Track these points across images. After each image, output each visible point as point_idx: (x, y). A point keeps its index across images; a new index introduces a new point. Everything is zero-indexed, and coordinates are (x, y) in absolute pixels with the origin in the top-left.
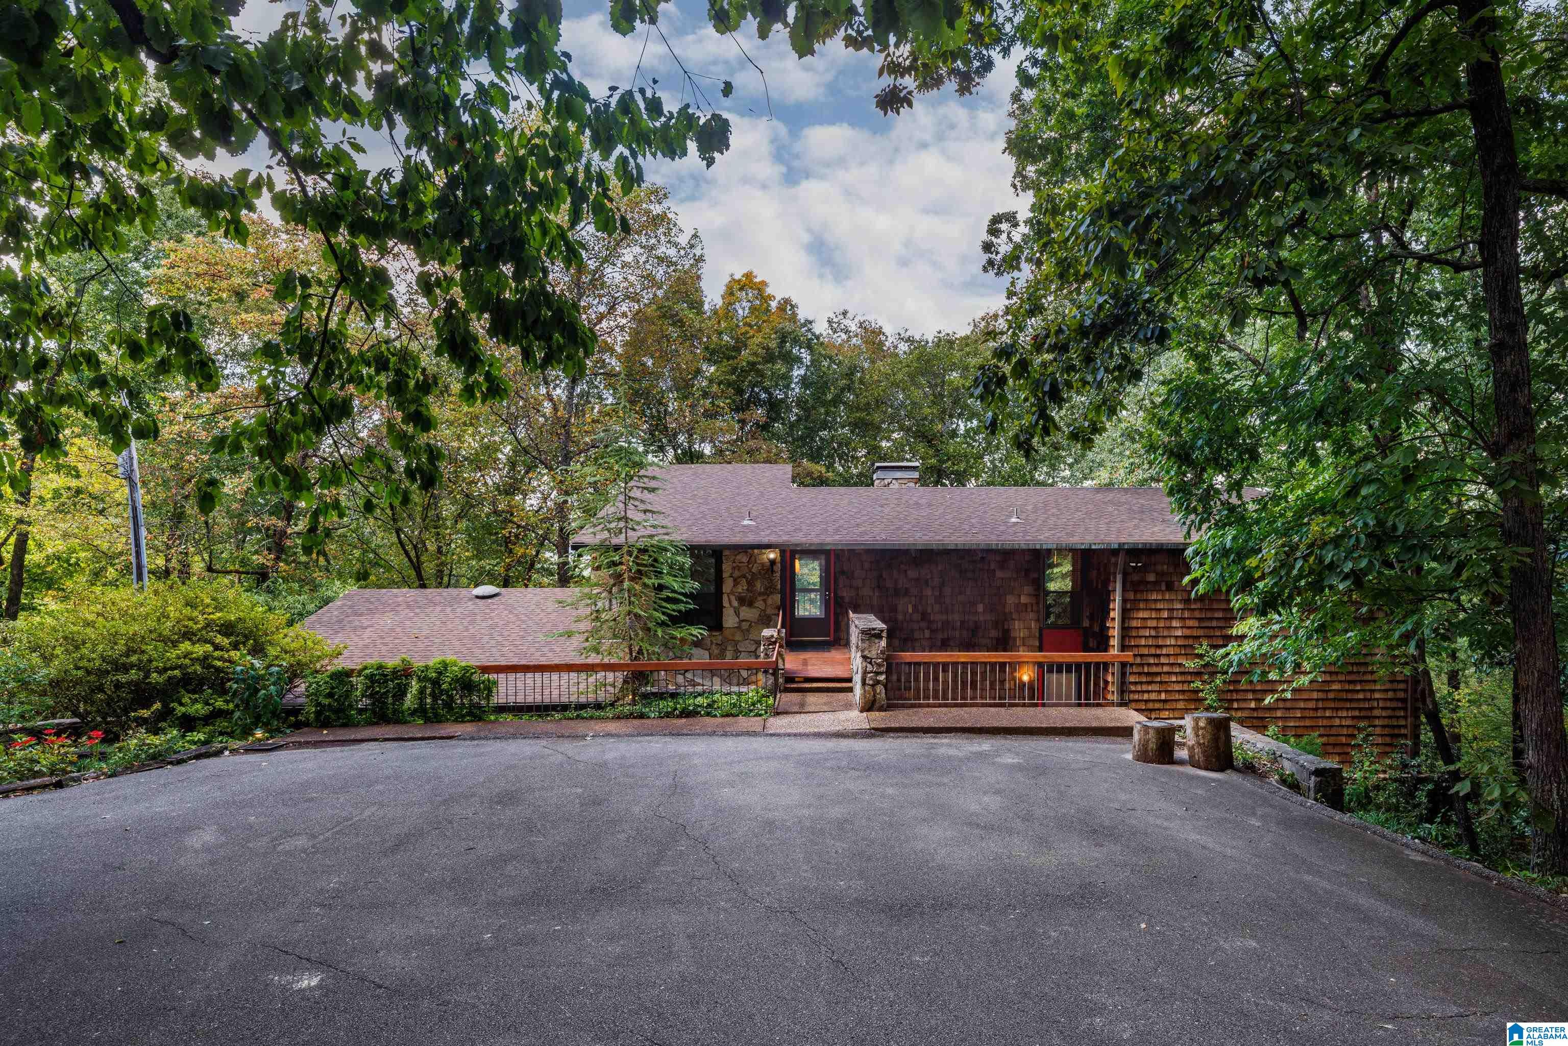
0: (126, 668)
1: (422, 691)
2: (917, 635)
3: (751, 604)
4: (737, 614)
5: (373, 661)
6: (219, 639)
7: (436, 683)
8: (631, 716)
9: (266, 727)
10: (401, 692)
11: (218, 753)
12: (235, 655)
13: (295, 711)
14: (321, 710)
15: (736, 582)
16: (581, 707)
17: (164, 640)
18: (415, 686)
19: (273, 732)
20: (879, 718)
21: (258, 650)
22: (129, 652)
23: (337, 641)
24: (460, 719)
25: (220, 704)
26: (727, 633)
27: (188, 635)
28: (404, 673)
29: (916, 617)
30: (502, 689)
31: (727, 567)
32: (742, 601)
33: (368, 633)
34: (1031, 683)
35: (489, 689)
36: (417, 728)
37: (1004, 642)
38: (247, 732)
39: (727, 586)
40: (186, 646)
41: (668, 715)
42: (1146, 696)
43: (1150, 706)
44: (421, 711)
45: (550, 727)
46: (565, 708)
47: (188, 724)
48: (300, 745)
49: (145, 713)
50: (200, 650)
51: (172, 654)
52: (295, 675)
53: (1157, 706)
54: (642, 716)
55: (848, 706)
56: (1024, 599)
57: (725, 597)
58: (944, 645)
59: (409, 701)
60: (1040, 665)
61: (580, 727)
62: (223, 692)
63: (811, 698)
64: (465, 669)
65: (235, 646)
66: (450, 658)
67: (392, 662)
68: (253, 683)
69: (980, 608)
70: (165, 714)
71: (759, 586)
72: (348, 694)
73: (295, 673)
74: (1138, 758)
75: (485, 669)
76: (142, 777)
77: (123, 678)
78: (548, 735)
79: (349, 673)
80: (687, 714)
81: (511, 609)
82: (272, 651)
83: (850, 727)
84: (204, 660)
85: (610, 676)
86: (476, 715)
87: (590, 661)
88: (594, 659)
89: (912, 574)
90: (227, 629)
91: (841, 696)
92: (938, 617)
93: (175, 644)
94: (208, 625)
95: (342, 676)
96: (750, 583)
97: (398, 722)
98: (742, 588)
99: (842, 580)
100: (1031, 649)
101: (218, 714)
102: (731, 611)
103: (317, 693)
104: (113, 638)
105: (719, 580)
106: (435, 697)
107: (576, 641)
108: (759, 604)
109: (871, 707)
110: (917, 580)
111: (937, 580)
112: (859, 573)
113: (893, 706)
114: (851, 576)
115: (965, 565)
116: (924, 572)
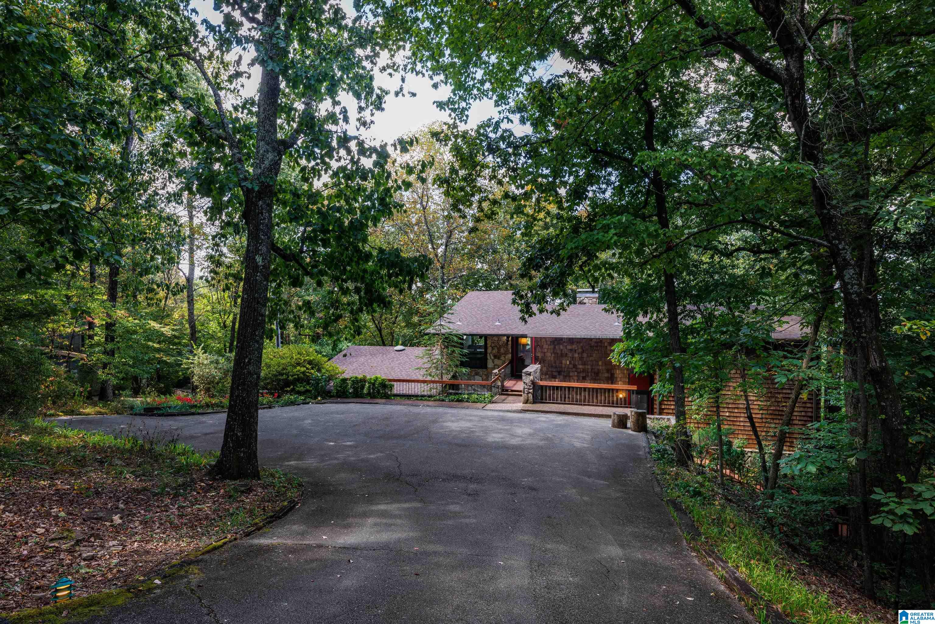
0: (282, 375)
1: (369, 387)
2: (571, 374)
3: (499, 358)
4: (493, 362)
5: (354, 375)
6: (308, 366)
7: (374, 384)
8: (439, 400)
9: (321, 396)
10: (363, 387)
11: (308, 403)
12: (312, 371)
13: (329, 392)
14: (338, 391)
15: (493, 349)
16: (423, 396)
17: (293, 366)
18: (367, 385)
19: (323, 398)
20: (529, 406)
21: (319, 370)
22: (284, 369)
23: (344, 368)
24: (381, 398)
25: (308, 387)
26: (489, 370)
27: (298, 364)
28: (363, 380)
29: (571, 366)
30: (396, 388)
31: (489, 342)
32: (495, 357)
33: (355, 364)
34: (625, 398)
35: (392, 387)
36: (368, 400)
37: (612, 379)
38: (316, 398)
39: (489, 350)
40: (298, 368)
41: (453, 401)
44: (369, 394)
45: (410, 402)
46: (417, 396)
47: (300, 393)
48: (331, 403)
49: (288, 389)
50: (303, 369)
51: (295, 370)
52: (330, 379)
54: (443, 400)
55: (520, 402)
57: (488, 355)
58: (584, 379)
59: (365, 391)
60: (629, 391)
61: (419, 402)
62: (308, 384)
63: (511, 398)
64: (383, 380)
65: (312, 368)
66: (379, 376)
67: (360, 376)
68: (318, 380)
69: (600, 363)
70: (293, 390)
71: (502, 350)
72: (346, 386)
73: (330, 378)
74: (614, 426)
75: (390, 380)
76: (290, 407)
77: (280, 377)
78: (408, 405)
79: (347, 379)
80: (458, 401)
81: (407, 355)
82: (323, 371)
83: (518, 409)
84: (303, 373)
85: (436, 385)
86: (387, 397)
87: (426, 379)
88: (429, 378)
89: (569, 347)
90: (310, 362)
91: (518, 397)
92: (581, 367)
93: (295, 367)
94: (305, 361)
95: (344, 380)
96: (499, 349)
97: (362, 397)
98: (495, 351)
99: (538, 349)
100: (624, 383)
101: (307, 391)
102: (491, 361)
103: (337, 386)
104: (279, 364)
105: (486, 348)
106: (374, 389)
107: (423, 372)
108: (502, 358)
109: (526, 402)
110: (571, 350)
111: (580, 350)
112: (546, 346)
113: (534, 402)
114: (542, 347)
115: (593, 344)
116: (574, 347)
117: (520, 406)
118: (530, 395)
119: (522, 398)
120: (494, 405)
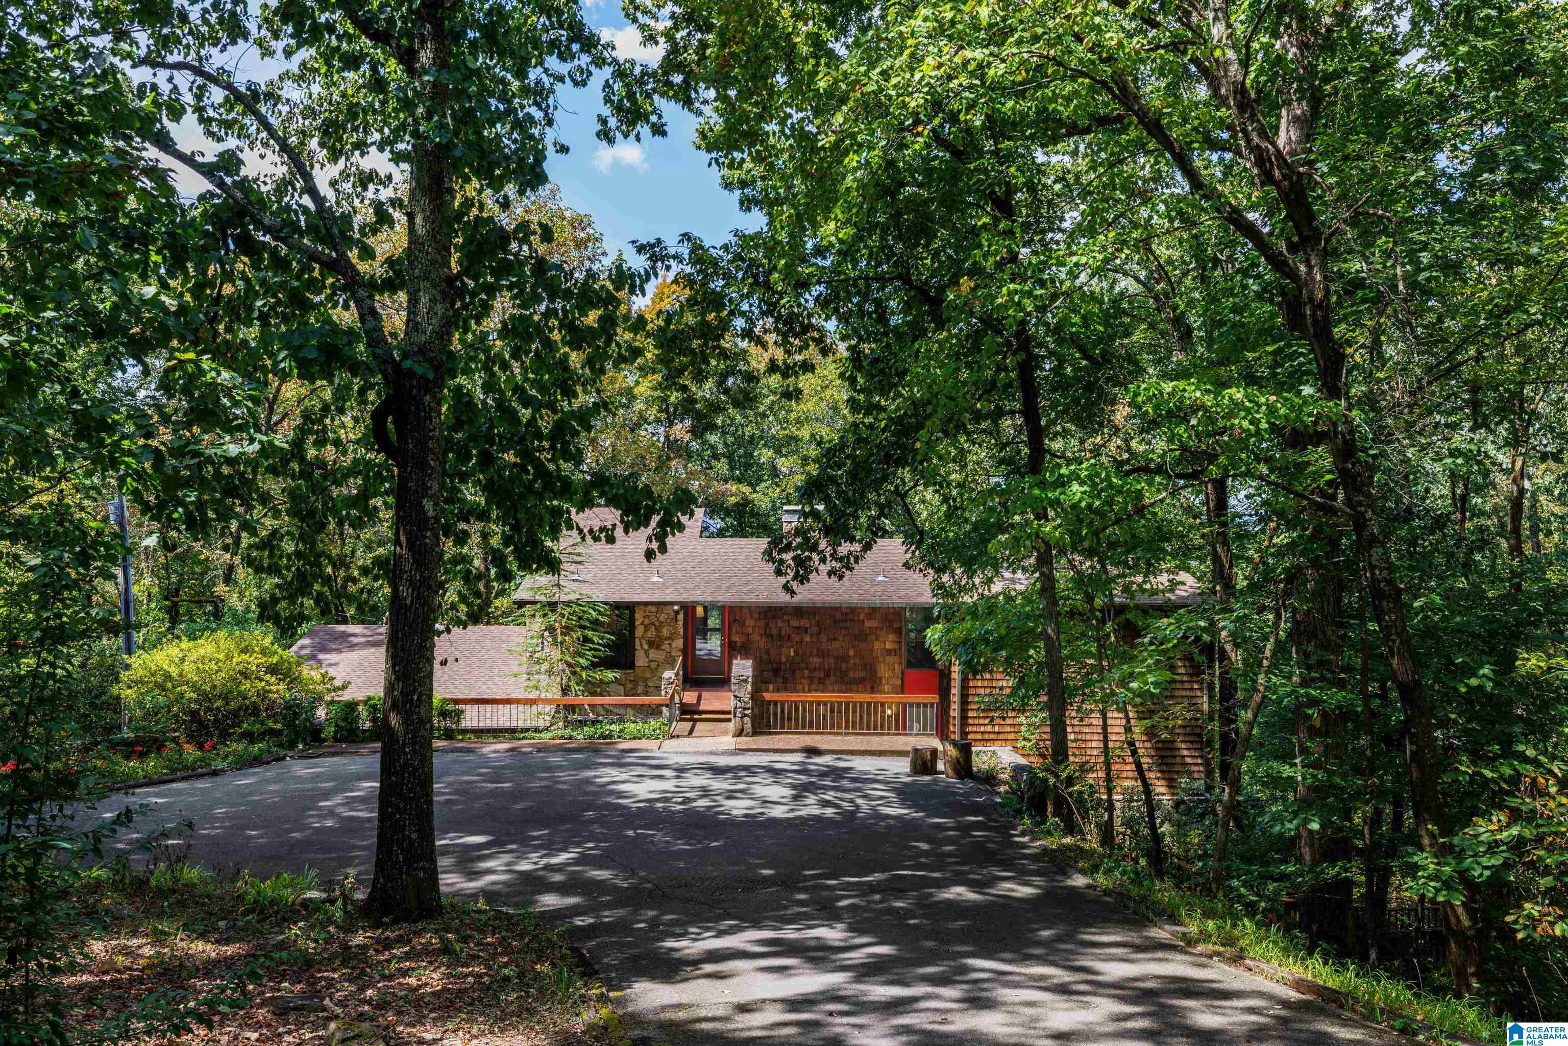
2: (798, 674)
3: (658, 647)
4: (647, 654)
6: (267, 677)
9: (304, 742)
11: (283, 758)
12: (281, 688)
13: (320, 732)
14: (339, 729)
15: (646, 629)
16: (525, 730)
19: (309, 746)
20: (745, 742)
24: (438, 739)
25: (271, 724)
26: (638, 670)
27: (246, 674)
29: (798, 659)
30: (468, 716)
31: (638, 617)
32: (651, 644)
35: (458, 716)
37: (872, 683)
38: (293, 746)
39: (639, 631)
40: (247, 683)
41: (593, 737)
42: (982, 729)
43: (986, 737)
45: (503, 745)
47: (250, 737)
48: (332, 754)
50: (259, 685)
51: (242, 688)
52: (318, 704)
53: (992, 736)
55: (725, 733)
56: (889, 646)
57: (637, 641)
63: (700, 726)
64: (443, 701)
65: (279, 683)
68: (296, 708)
69: (852, 653)
71: (665, 632)
72: (357, 718)
73: (318, 702)
75: (456, 702)
78: (505, 750)
79: (356, 704)
81: (455, 646)
83: (722, 747)
84: (261, 693)
85: (547, 709)
86: (447, 735)
87: (531, 696)
88: (534, 695)
89: (794, 623)
91: (723, 724)
92: (815, 659)
95: (351, 706)
96: (659, 630)
98: (651, 633)
99: (734, 627)
100: (896, 689)
101: (270, 732)
102: (642, 653)
103: (334, 717)
105: (632, 627)
108: (665, 647)
109: (740, 733)
110: (798, 628)
111: (815, 629)
112: (750, 622)
113: (755, 733)
114: (742, 624)
115: (839, 616)
116: (804, 623)
117: (728, 741)
118: (746, 719)
119: (731, 726)
120: (675, 742)
